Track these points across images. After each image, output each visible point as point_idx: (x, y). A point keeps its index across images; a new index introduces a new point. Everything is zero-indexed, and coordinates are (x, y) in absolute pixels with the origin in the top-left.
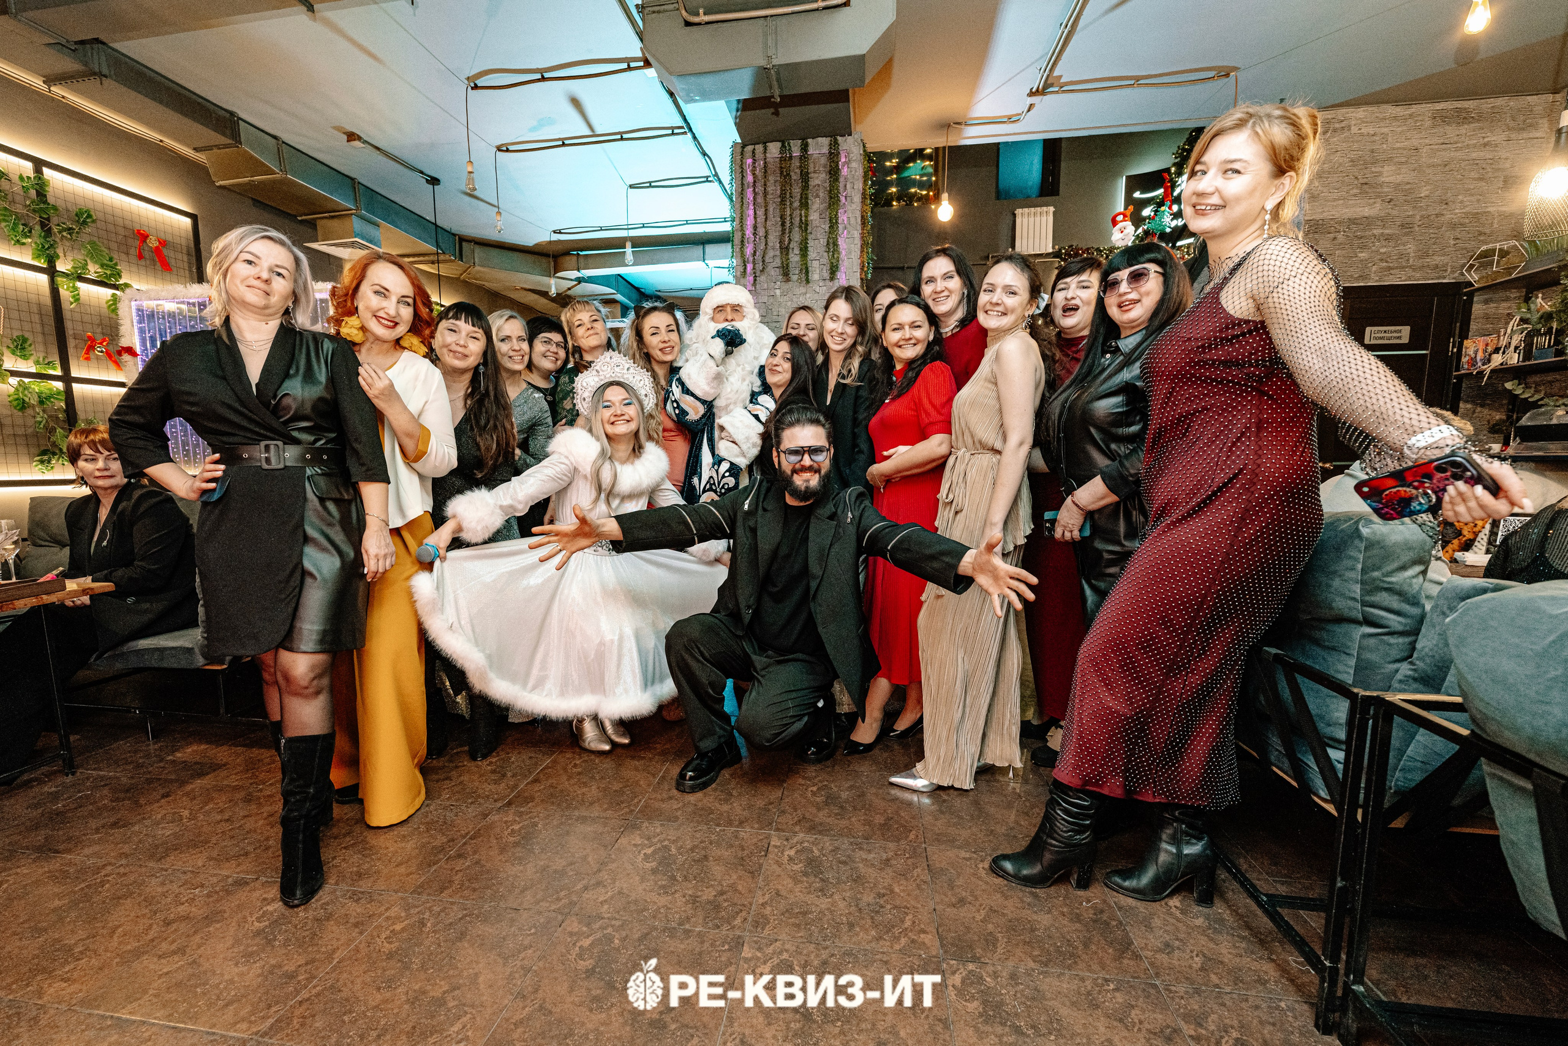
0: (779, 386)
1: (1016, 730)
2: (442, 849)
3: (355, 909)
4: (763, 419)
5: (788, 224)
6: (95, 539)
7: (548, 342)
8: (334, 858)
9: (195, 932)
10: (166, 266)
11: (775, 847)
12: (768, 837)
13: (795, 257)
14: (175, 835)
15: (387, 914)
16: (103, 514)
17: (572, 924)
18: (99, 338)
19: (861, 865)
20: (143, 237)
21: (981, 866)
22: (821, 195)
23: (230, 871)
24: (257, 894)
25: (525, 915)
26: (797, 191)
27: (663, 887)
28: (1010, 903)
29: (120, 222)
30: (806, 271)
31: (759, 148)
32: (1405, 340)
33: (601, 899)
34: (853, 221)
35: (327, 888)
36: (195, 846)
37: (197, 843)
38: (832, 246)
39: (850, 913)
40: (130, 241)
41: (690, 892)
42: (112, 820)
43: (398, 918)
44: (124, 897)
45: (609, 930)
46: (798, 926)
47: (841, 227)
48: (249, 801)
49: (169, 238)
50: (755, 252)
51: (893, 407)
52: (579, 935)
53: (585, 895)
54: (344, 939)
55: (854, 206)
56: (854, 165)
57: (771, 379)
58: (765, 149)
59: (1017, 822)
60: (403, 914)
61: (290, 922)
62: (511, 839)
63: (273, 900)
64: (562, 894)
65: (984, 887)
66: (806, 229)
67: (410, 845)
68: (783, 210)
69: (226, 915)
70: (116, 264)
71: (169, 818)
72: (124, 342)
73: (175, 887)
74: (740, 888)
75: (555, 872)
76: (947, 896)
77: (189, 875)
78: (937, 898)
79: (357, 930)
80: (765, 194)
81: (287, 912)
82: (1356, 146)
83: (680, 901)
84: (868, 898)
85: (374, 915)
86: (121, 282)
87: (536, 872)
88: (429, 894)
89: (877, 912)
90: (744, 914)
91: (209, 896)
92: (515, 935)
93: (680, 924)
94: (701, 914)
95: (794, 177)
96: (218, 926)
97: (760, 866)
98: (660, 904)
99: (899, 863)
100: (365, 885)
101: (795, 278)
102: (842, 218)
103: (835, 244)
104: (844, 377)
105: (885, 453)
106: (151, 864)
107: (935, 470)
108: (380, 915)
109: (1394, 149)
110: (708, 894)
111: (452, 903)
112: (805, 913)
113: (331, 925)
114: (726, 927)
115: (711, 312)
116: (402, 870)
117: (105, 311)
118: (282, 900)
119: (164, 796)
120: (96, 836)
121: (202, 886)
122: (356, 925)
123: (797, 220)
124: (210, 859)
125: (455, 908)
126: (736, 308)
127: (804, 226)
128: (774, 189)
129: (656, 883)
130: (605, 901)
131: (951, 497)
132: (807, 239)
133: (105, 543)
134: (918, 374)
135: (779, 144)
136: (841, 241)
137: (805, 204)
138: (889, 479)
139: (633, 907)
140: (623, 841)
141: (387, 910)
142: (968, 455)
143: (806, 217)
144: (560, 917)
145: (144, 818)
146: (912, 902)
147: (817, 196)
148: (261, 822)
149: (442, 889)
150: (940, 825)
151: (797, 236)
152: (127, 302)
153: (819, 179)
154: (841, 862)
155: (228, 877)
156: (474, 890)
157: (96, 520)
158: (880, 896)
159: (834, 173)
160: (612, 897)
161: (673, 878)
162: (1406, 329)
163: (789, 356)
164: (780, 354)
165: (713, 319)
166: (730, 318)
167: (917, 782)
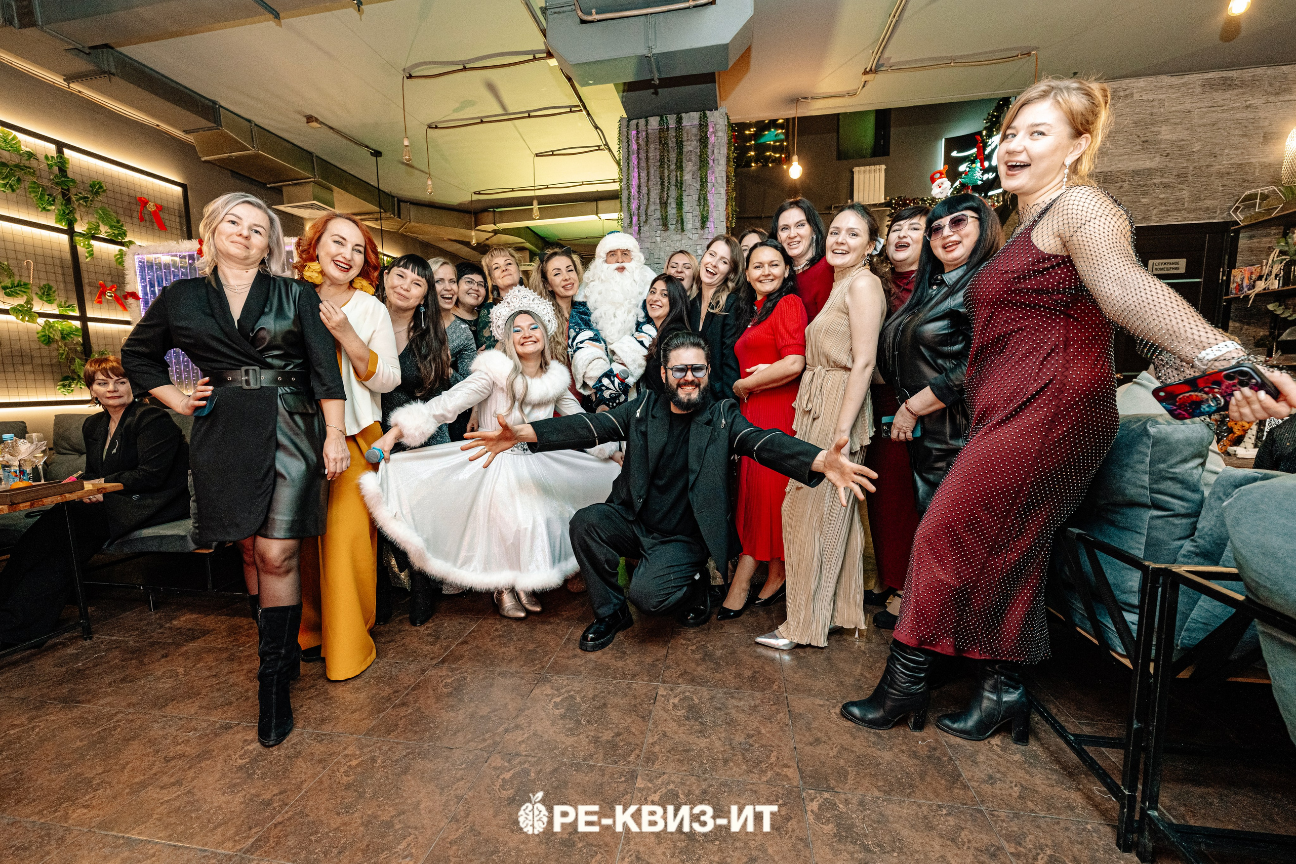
0: (658, 318)
1: (860, 598)
2: (389, 699)
3: (319, 749)
5: (666, 184)
6: (107, 447)
8: (301, 706)
9: (190, 768)
10: (162, 227)
11: (662, 696)
12: (656, 688)
13: (672, 210)
14: (173, 688)
15: (345, 752)
16: (113, 427)
17: (497, 761)
18: (109, 285)
19: (733, 711)
20: (144, 202)
21: (832, 711)
22: (693, 159)
23: (217, 718)
24: (239, 736)
25: (457, 753)
26: (673, 156)
27: (570, 729)
28: (857, 742)
29: (125, 191)
30: (681, 221)
31: (642, 122)
32: (1182, 270)
33: (519, 739)
34: (719, 180)
35: (296, 731)
36: (190, 697)
37: (191, 694)
38: (703, 200)
39: (725, 751)
40: (133, 207)
41: (592, 734)
42: (123, 675)
43: (354, 756)
44: (133, 738)
45: (527, 765)
46: (682, 761)
47: (709, 185)
48: (233, 660)
49: (164, 204)
50: (639, 207)
51: (754, 332)
52: (501, 769)
53: (508, 736)
54: (310, 772)
55: (720, 168)
56: (720, 134)
57: (652, 314)
58: (647, 122)
59: (862, 674)
60: (358, 753)
61: (265, 760)
62: (445, 690)
63: (252, 741)
64: (487, 736)
65: (836, 729)
66: (681, 187)
67: (363, 696)
68: (662, 173)
69: (214, 754)
70: (122, 226)
71: (168, 674)
72: (129, 288)
73: (173, 730)
74: (633, 730)
75: (482, 717)
76: (804, 736)
77: (185, 721)
78: (797, 738)
79: (321, 765)
80: (647, 159)
81: (264, 751)
82: (1138, 110)
83: (584, 741)
84: (740, 738)
85: (334, 753)
86: (127, 240)
87: (465, 718)
88: (379, 736)
89: (747, 750)
90: (637, 751)
91: (200, 737)
92: (449, 770)
93: (585, 760)
94: (601, 751)
95: (670, 145)
96: (208, 762)
97: (650, 712)
98: (568, 744)
99: (765, 710)
100: (327, 729)
101: (672, 227)
102: (711, 178)
103: (705, 199)
104: (713, 308)
105: (748, 370)
106: (155, 712)
107: (792, 383)
108: (339, 753)
109: (1170, 112)
110: (607, 736)
111: (397, 743)
112: (687, 751)
113: (300, 762)
114: (622, 763)
115: (605, 256)
116: (357, 716)
117: (114, 264)
118: (260, 741)
119: (163, 657)
120: (109, 690)
121: (195, 730)
122: (320, 761)
123: (673, 182)
124: (201, 707)
125: (400, 747)
126: (626, 253)
127: (680, 185)
128: (654, 154)
129: (564, 726)
130: (523, 741)
131: (810, 406)
132: (681, 195)
133: (114, 451)
134: (774, 306)
135: (658, 118)
136: (710, 197)
137: (680, 167)
138: (751, 392)
139: (545, 747)
140: (537, 691)
141: (345, 749)
143: (681, 177)
144: (486, 755)
145: (147, 675)
146: (776, 741)
147: (690, 160)
148: (242, 678)
149: (389, 732)
150: (798, 677)
151: (673, 193)
152: (131, 256)
153: (691, 146)
154: (716, 708)
155: (215, 722)
156: (416, 732)
157: (107, 432)
158: (750, 736)
159: (703, 141)
160: (528, 738)
161: (578, 722)
162: (1183, 261)
163: (666, 292)
164: (658, 292)
165: (606, 261)
166: (620, 261)
167: (778, 641)
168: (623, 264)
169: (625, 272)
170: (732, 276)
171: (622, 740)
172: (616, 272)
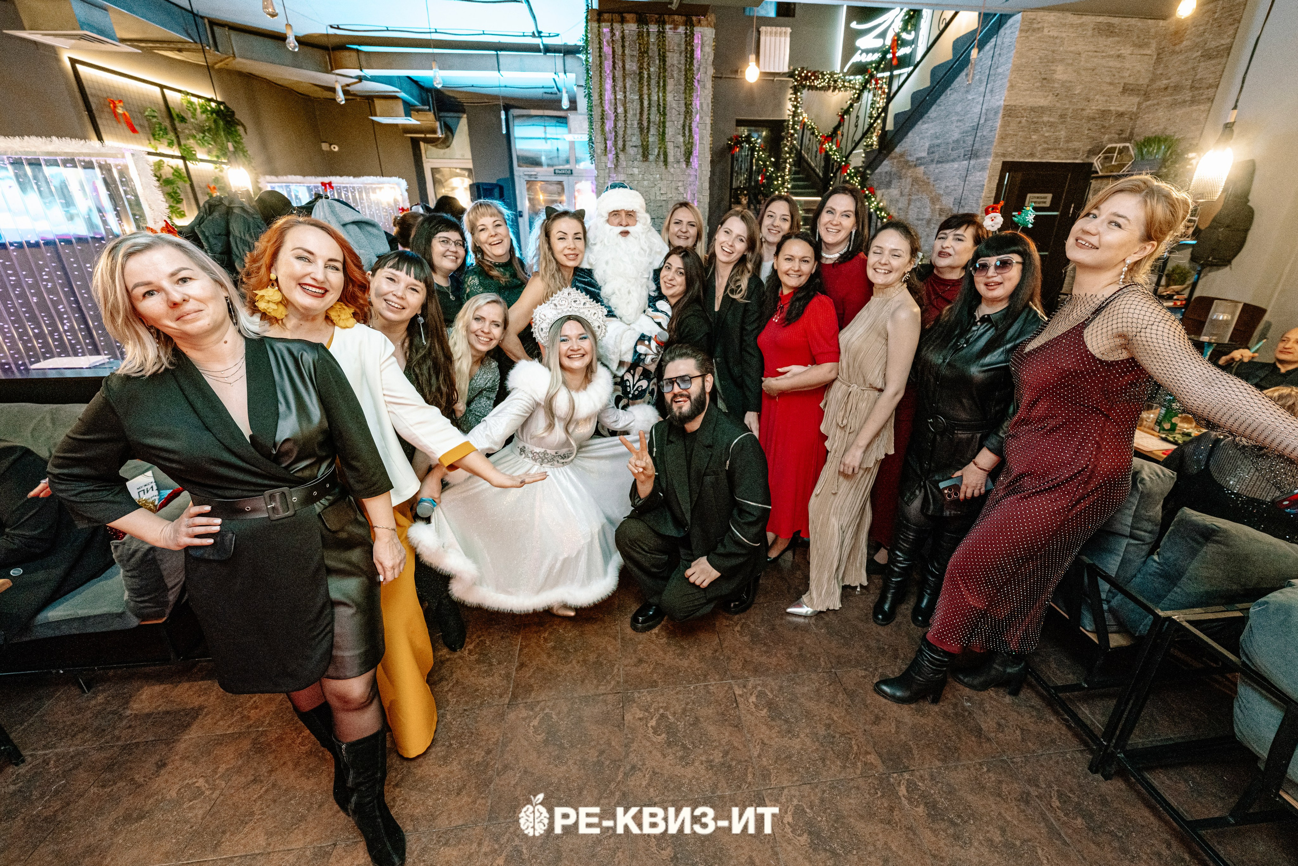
0: (673, 296)
2: (487, 764)
4: (665, 325)
15: (483, 850)
33: (644, 782)
34: (705, 106)
41: (704, 758)
53: (629, 782)
55: (706, 92)
57: (665, 291)
60: (496, 846)
62: (539, 737)
64: (612, 787)
74: (735, 743)
75: (595, 764)
82: (1045, 45)
85: (471, 855)
87: (579, 770)
88: (505, 818)
90: (750, 769)
97: (739, 718)
101: (651, 158)
102: (696, 103)
104: (732, 292)
107: (824, 388)
109: (1066, 51)
110: (717, 757)
114: (744, 786)
115: (606, 215)
123: (654, 104)
126: (630, 214)
129: (675, 756)
130: (647, 783)
131: (845, 422)
134: (805, 306)
139: (670, 784)
140: (628, 716)
142: (859, 391)
149: (513, 810)
160: (650, 778)
161: (684, 747)
162: (1050, 196)
163: (682, 271)
164: (673, 269)
165: (608, 221)
166: (624, 223)
167: (805, 610)
168: (628, 228)
169: (629, 237)
170: (749, 255)
171: (732, 759)
172: (620, 236)
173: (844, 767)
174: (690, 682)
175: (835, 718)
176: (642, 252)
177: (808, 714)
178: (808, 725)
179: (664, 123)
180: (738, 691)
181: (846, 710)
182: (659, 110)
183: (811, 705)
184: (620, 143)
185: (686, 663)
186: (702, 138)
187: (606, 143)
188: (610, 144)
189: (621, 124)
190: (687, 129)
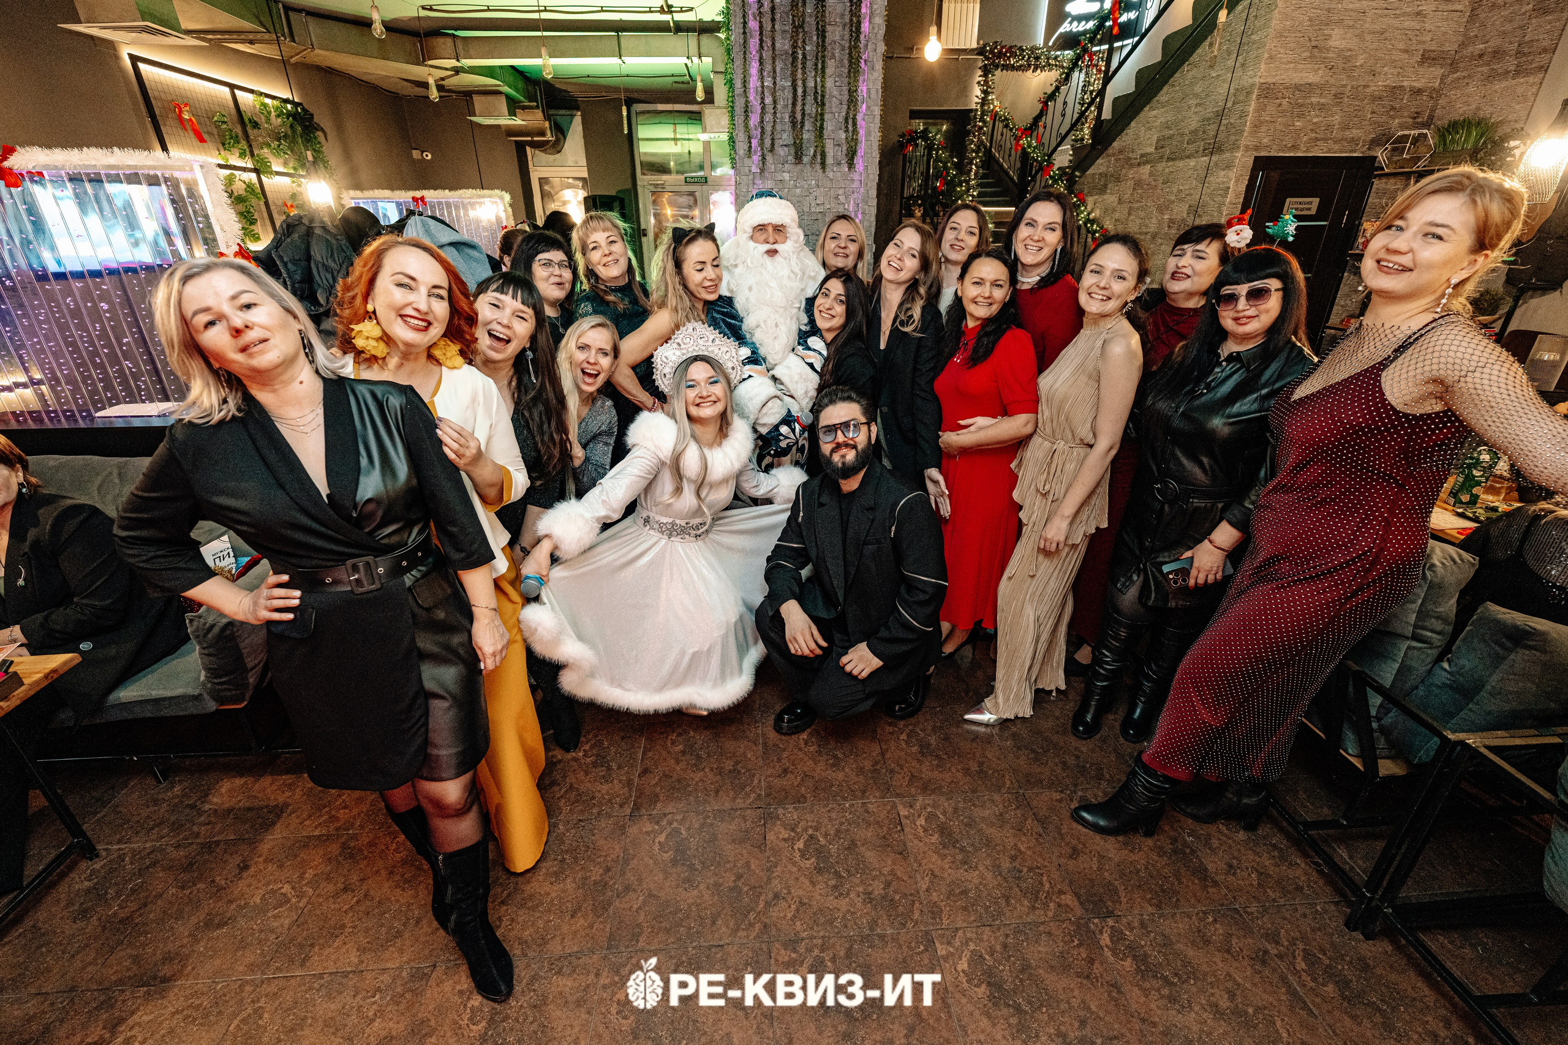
0: (829, 330)
4: (818, 367)
7: (548, 263)
11: (905, 816)
12: (894, 806)
17: (780, 953)
27: (835, 887)
33: (789, 915)
38: (850, 122)
39: (999, 884)
41: (861, 889)
53: (773, 914)
55: (876, 74)
57: (821, 324)
62: (665, 856)
64: (751, 916)
74: (899, 873)
75: (730, 890)
78: (1056, 851)
83: (858, 902)
84: (1005, 863)
87: (713, 895)
90: (917, 905)
94: (883, 914)
97: (904, 844)
98: (843, 909)
101: (805, 159)
102: (863, 90)
104: (902, 324)
105: (962, 422)
107: (1019, 444)
110: (877, 888)
112: (965, 893)
114: (910, 925)
115: (750, 230)
123: (810, 92)
126: (779, 229)
129: (826, 884)
130: (794, 917)
131: (1047, 488)
133: (21, 582)
134: (995, 342)
138: (966, 451)
140: (771, 836)
142: (1066, 448)
144: (764, 946)
156: (668, 930)
161: (837, 874)
162: (1316, 201)
163: (843, 298)
164: (832, 296)
165: (752, 238)
166: (771, 240)
167: (986, 717)
168: (776, 246)
169: (777, 257)
171: (896, 892)
172: (766, 256)
173: (1034, 908)
174: (845, 799)
175: (1023, 849)
176: (792, 275)
177: (988, 843)
178: (988, 855)
179: (822, 115)
180: (904, 812)
181: (1037, 840)
182: (816, 99)
183: (992, 832)
184: (768, 142)
185: (840, 776)
186: (868, 134)
187: (750, 142)
188: (755, 142)
189: (768, 117)
190: (850, 121)
